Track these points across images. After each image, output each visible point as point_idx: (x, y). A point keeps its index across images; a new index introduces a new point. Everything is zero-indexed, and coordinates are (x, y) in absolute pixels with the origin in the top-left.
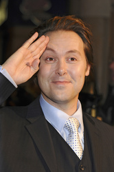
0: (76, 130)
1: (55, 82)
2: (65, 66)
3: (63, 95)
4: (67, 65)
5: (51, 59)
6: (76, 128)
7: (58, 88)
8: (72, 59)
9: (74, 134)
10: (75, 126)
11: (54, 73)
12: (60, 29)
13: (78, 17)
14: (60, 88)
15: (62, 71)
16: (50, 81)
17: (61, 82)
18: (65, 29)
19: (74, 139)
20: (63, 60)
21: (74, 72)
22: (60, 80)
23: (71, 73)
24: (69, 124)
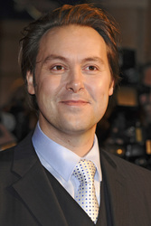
0: (91, 180)
1: (65, 102)
2: (81, 78)
3: (78, 122)
4: (85, 76)
5: (59, 68)
6: (91, 177)
7: (70, 111)
8: (92, 68)
9: (88, 186)
10: (90, 174)
11: (64, 88)
12: (72, 23)
13: (98, 7)
14: (74, 111)
15: (77, 85)
16: (59, 100)
17: (75, 102)
18: (80, 23)
19: (88, 193)
20: (77, 69)
21: (94, 88)
22: (73, 99)
23: (89, 89)
24: (80, 170)
